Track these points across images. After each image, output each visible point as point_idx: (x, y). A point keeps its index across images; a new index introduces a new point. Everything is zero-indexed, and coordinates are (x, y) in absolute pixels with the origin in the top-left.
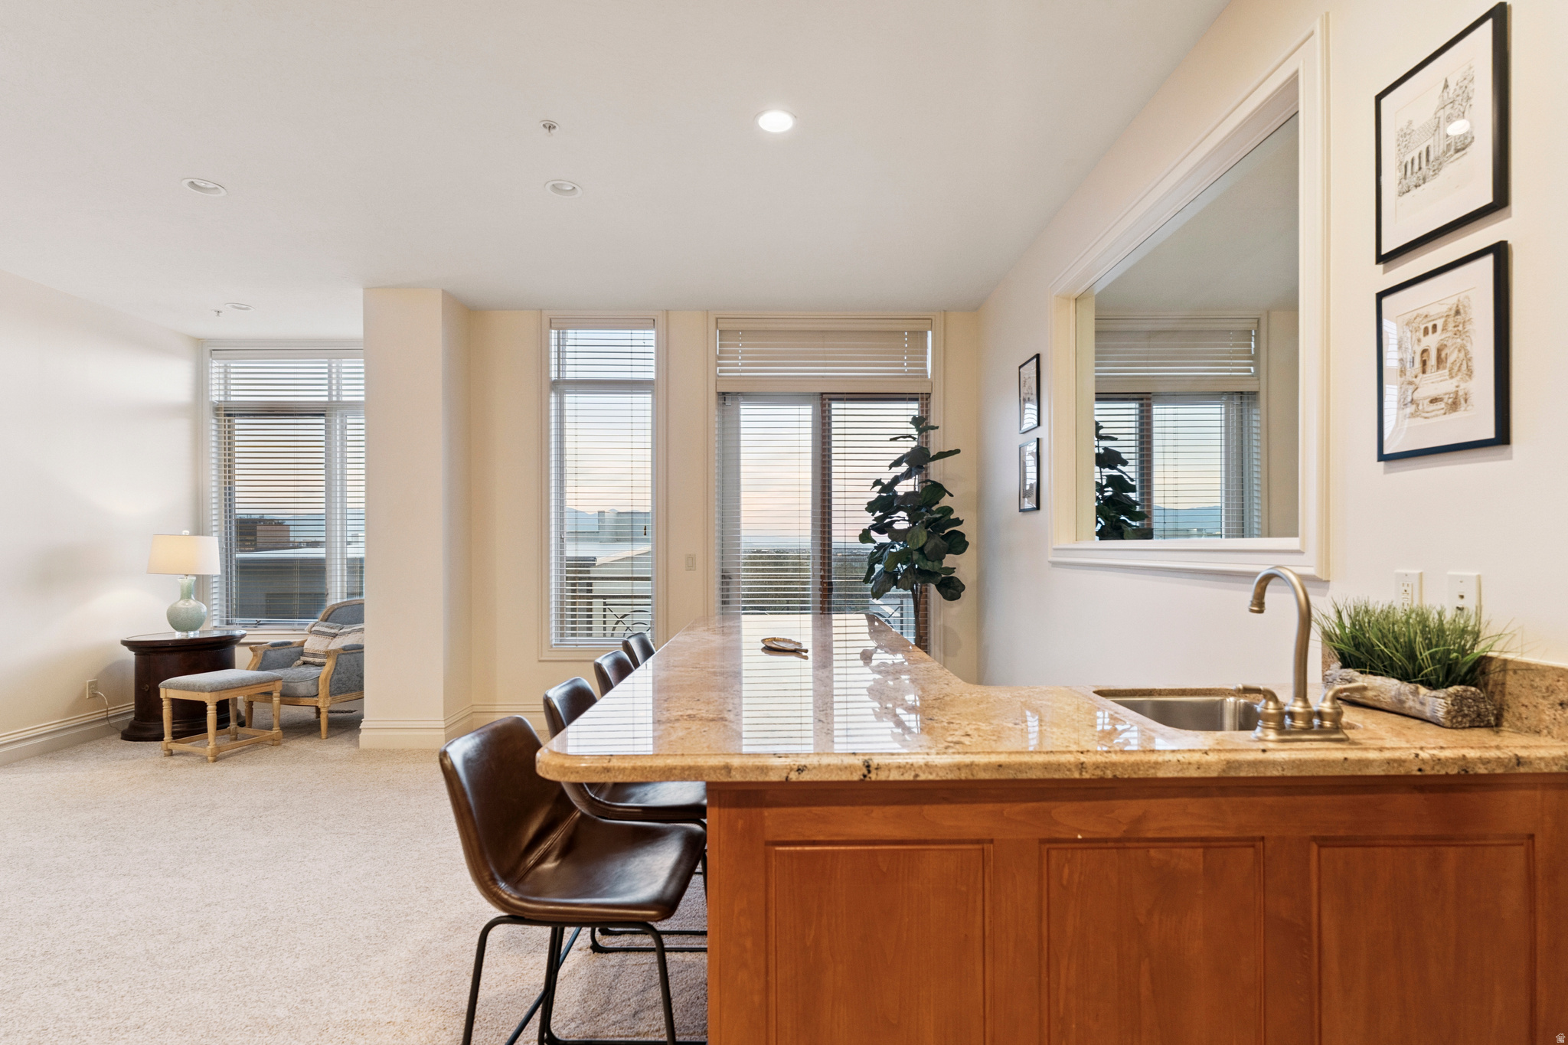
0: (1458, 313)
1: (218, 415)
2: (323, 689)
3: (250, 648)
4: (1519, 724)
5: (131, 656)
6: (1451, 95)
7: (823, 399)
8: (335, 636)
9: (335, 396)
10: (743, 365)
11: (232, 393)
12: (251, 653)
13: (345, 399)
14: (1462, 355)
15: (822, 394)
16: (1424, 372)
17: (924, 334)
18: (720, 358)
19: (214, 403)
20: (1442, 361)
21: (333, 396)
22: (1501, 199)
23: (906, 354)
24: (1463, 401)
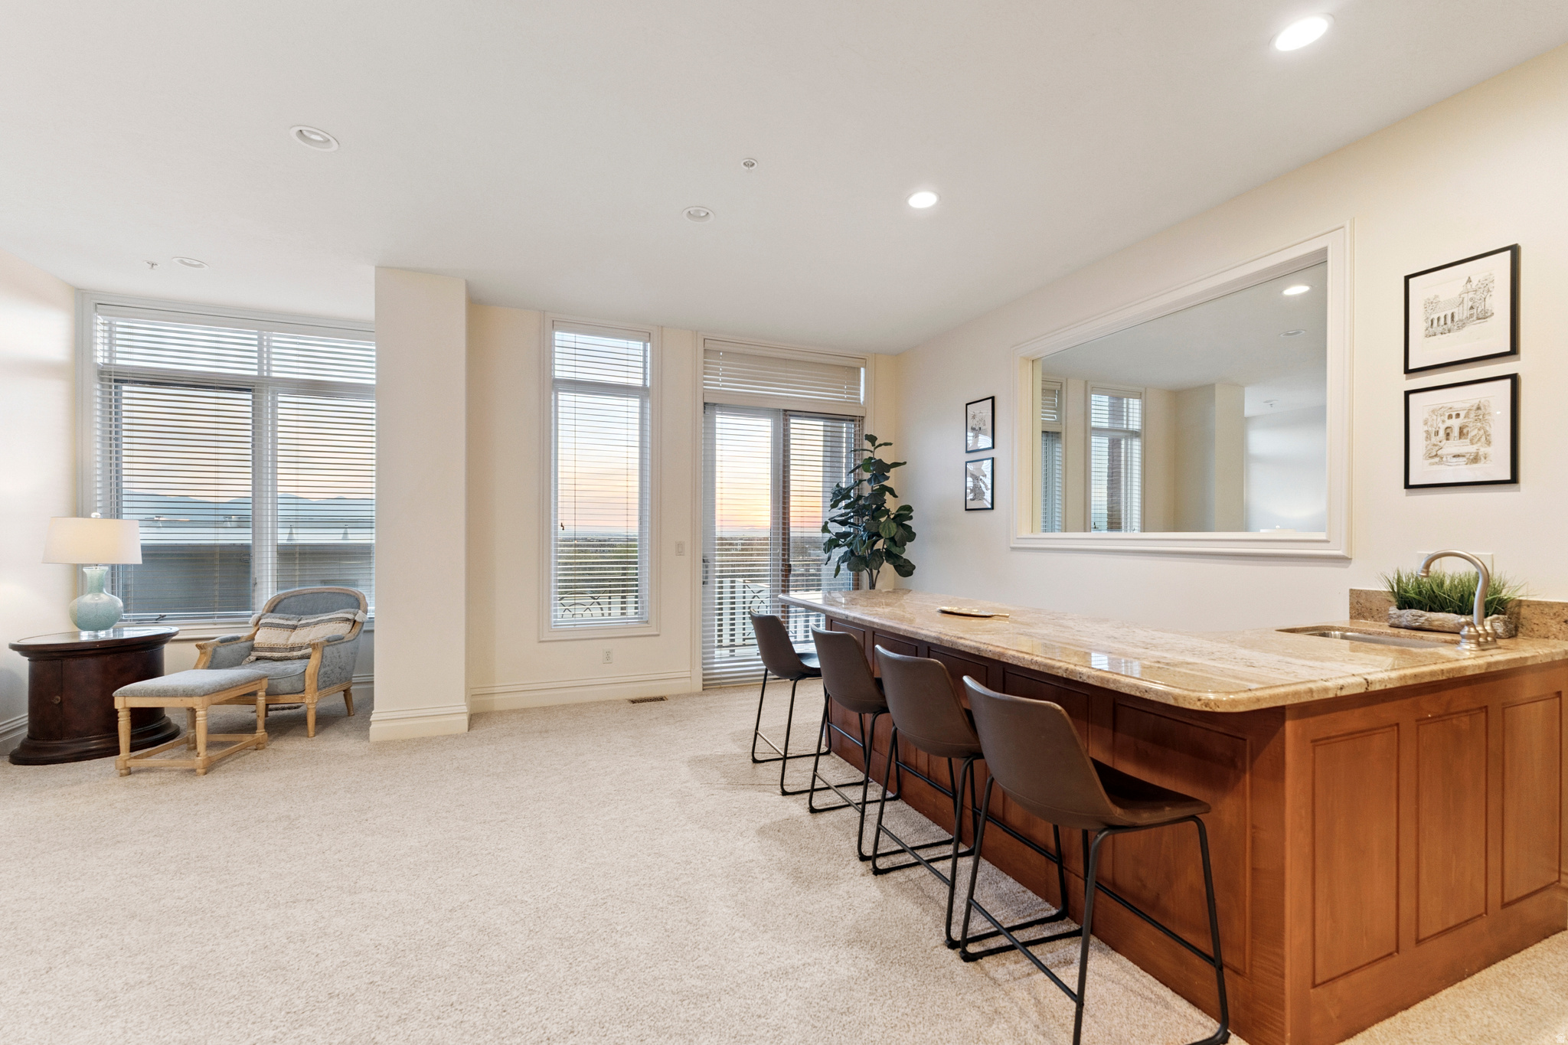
0: (1479, 408)
1: (102, 379)
2: (310, 683)
3: (197, 646)
4: (1531, 634)
5: (23, 664)
6: (1474, 287)
7: (785, 415)
8: (294, 628)
9: (266, 371)
10: (723, 381)
11: (118, 355)
12: (198, 651)
13: (274, 375)
14: (1482, 432)
15: (786, 411)
16: (1447, 439)
17: (859, 369)
18: (705, 374)
19: (98, 365)
20: (1464, 435)
21: (264, 371)
22: (1514, 350)
23: (847, 384)
24: (1483, 458)
